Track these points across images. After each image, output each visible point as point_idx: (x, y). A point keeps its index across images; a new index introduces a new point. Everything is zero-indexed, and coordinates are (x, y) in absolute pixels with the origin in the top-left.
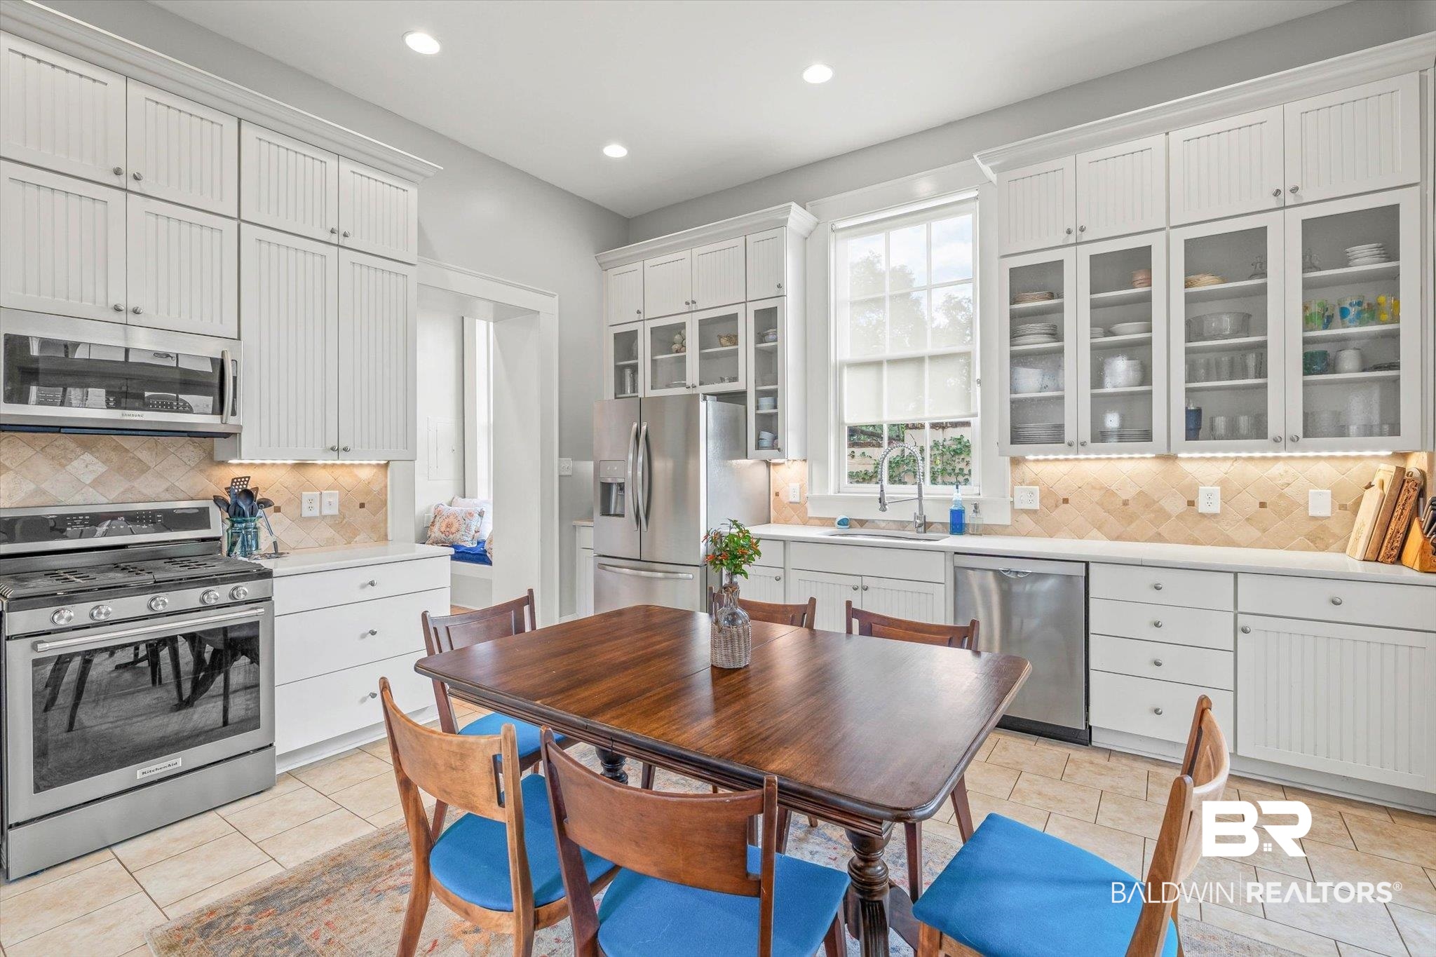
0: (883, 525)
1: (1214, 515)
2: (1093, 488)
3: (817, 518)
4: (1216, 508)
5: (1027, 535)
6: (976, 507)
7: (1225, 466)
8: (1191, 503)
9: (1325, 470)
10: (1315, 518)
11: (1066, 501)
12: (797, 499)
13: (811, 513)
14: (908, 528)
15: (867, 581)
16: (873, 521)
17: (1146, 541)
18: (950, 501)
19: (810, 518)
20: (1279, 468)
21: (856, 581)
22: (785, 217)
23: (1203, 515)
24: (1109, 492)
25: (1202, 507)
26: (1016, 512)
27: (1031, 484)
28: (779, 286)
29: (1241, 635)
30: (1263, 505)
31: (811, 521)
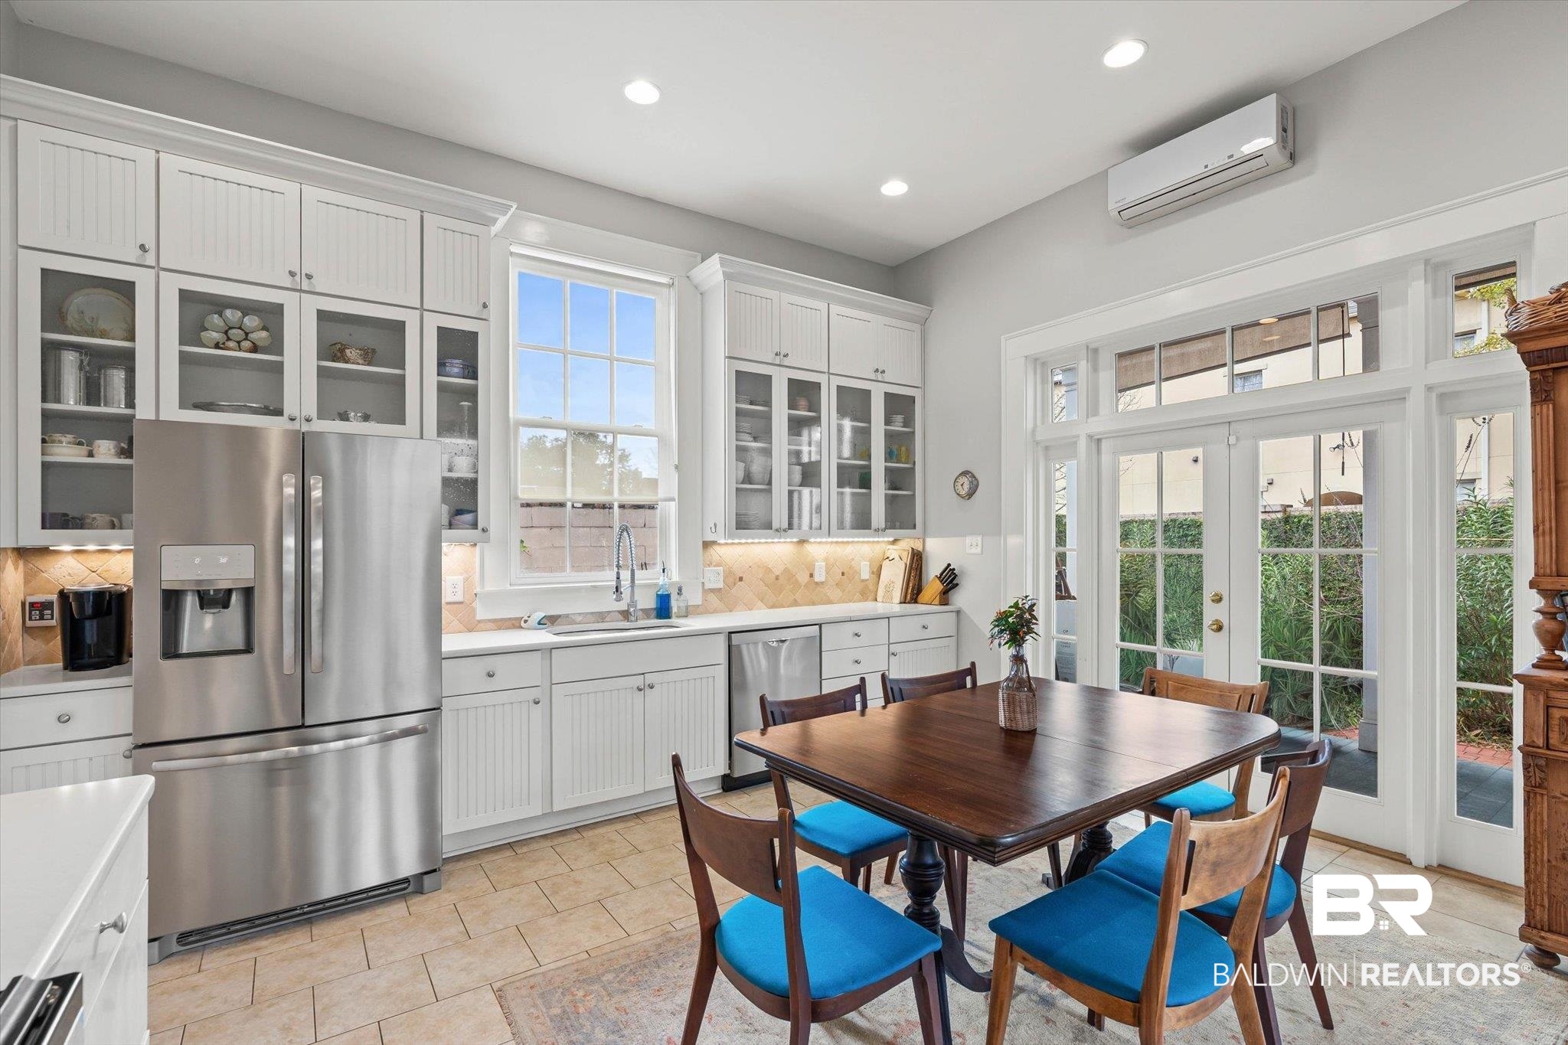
0: (579, 618)
1: (822, 583)
2: (759, 567)
3: (489, 620)
4: (823, 579)
5: (715, 611)
6: (680, 589)
7: (827, 548)
8: (811, 575)
9: (866, 549)
10: (863, 581)
11: (741, 579)
12: (459, 598)
13: (481, 614)
14: (607, 619)
15: (650, 679)
16: (567, 616)
17: (788, 607)
18: (656, 585)
19: (479, 622)
20: (849, 549)
21: (638, 681)
22: (497, 216)
23: (817, 583)
24: (768, 570)
25: (817, 578)
26: (707, 591)
27: (717, 565)
28: (485, 306)
29: (892, 657)
30: (843, 574)
31: (481, 625)
